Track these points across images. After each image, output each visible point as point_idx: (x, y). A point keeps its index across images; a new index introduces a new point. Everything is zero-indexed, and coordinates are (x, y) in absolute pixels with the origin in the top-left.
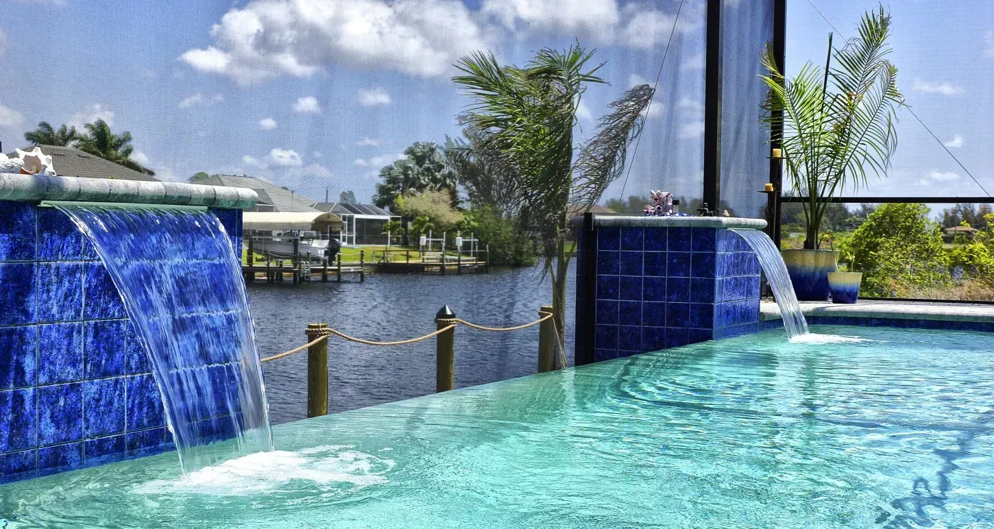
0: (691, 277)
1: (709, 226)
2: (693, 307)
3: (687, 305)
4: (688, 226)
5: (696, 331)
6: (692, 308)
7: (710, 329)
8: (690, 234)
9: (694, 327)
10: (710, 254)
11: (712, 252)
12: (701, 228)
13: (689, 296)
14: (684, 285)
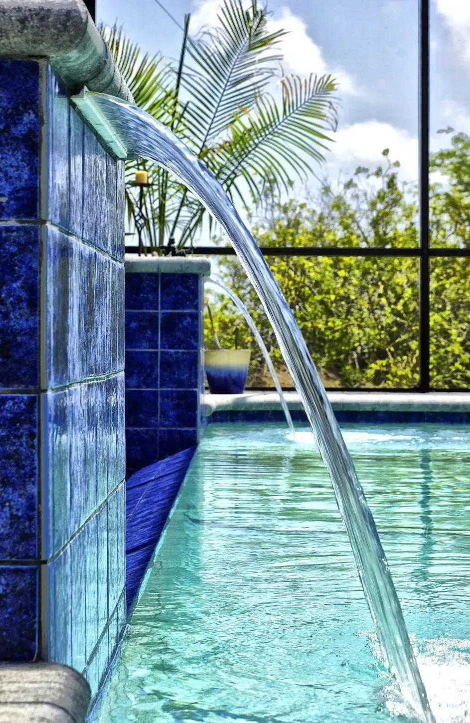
0: (159, 350)
1: (189, 271)
2: (165, 395)
3: (155, 393)
4: (155, 270)
5: (170, 432)
6: (163, 398)
7: (191, 429)
8: (157, 283)
9: (165, 426)
10: (191, 315)
11: (193, 311)
12: (174, 275)
13: (157, 378)
14: (149, 363)
